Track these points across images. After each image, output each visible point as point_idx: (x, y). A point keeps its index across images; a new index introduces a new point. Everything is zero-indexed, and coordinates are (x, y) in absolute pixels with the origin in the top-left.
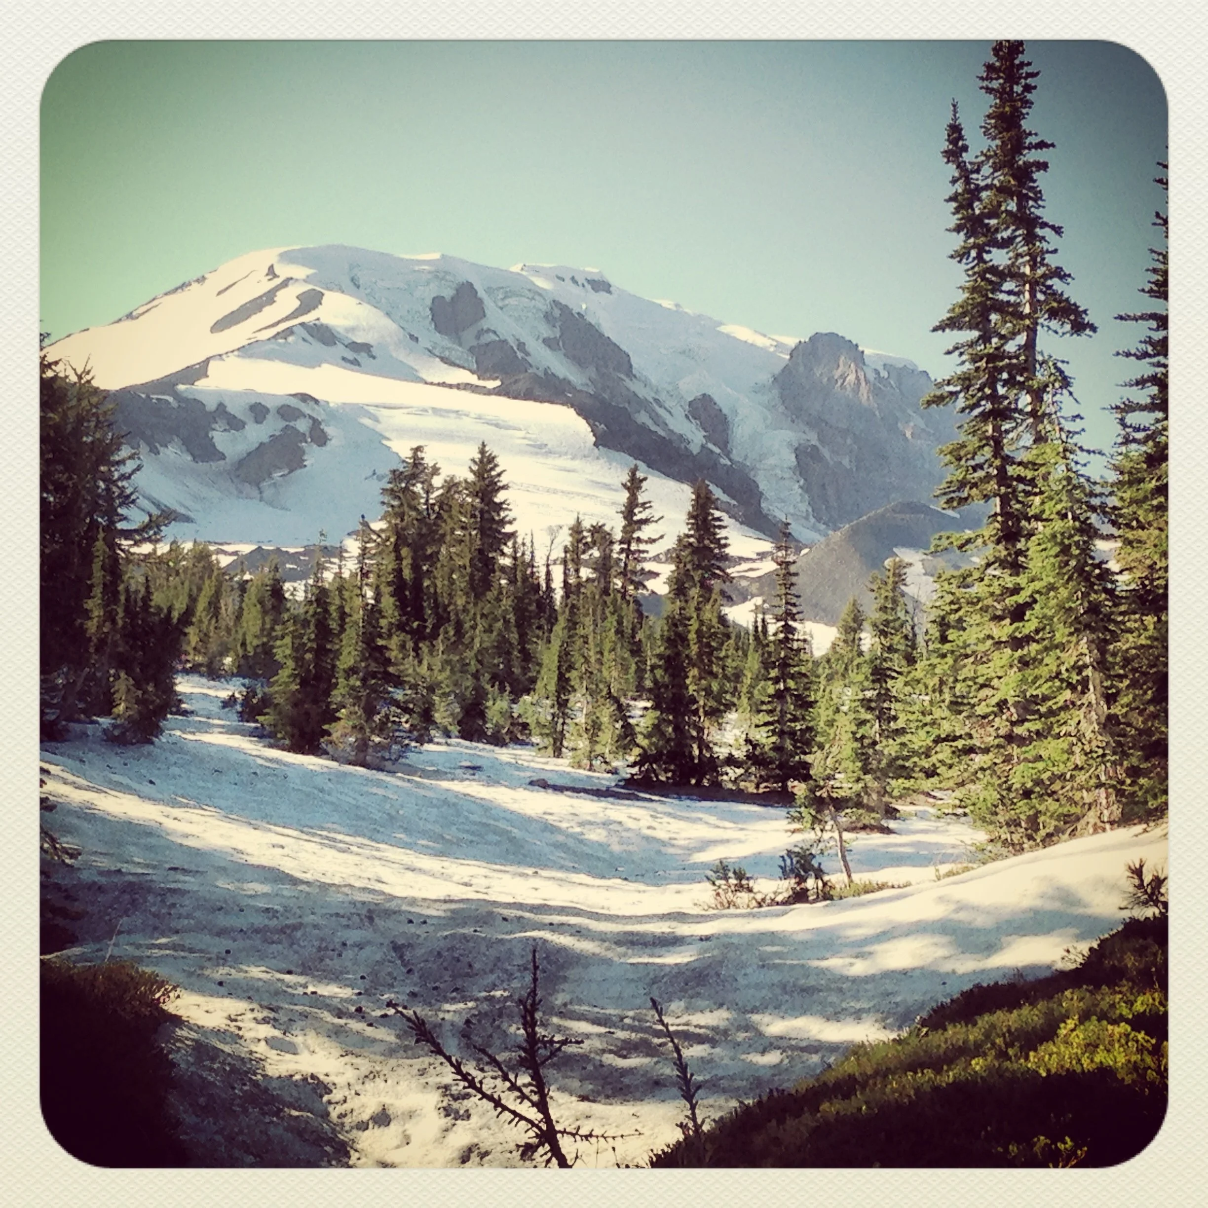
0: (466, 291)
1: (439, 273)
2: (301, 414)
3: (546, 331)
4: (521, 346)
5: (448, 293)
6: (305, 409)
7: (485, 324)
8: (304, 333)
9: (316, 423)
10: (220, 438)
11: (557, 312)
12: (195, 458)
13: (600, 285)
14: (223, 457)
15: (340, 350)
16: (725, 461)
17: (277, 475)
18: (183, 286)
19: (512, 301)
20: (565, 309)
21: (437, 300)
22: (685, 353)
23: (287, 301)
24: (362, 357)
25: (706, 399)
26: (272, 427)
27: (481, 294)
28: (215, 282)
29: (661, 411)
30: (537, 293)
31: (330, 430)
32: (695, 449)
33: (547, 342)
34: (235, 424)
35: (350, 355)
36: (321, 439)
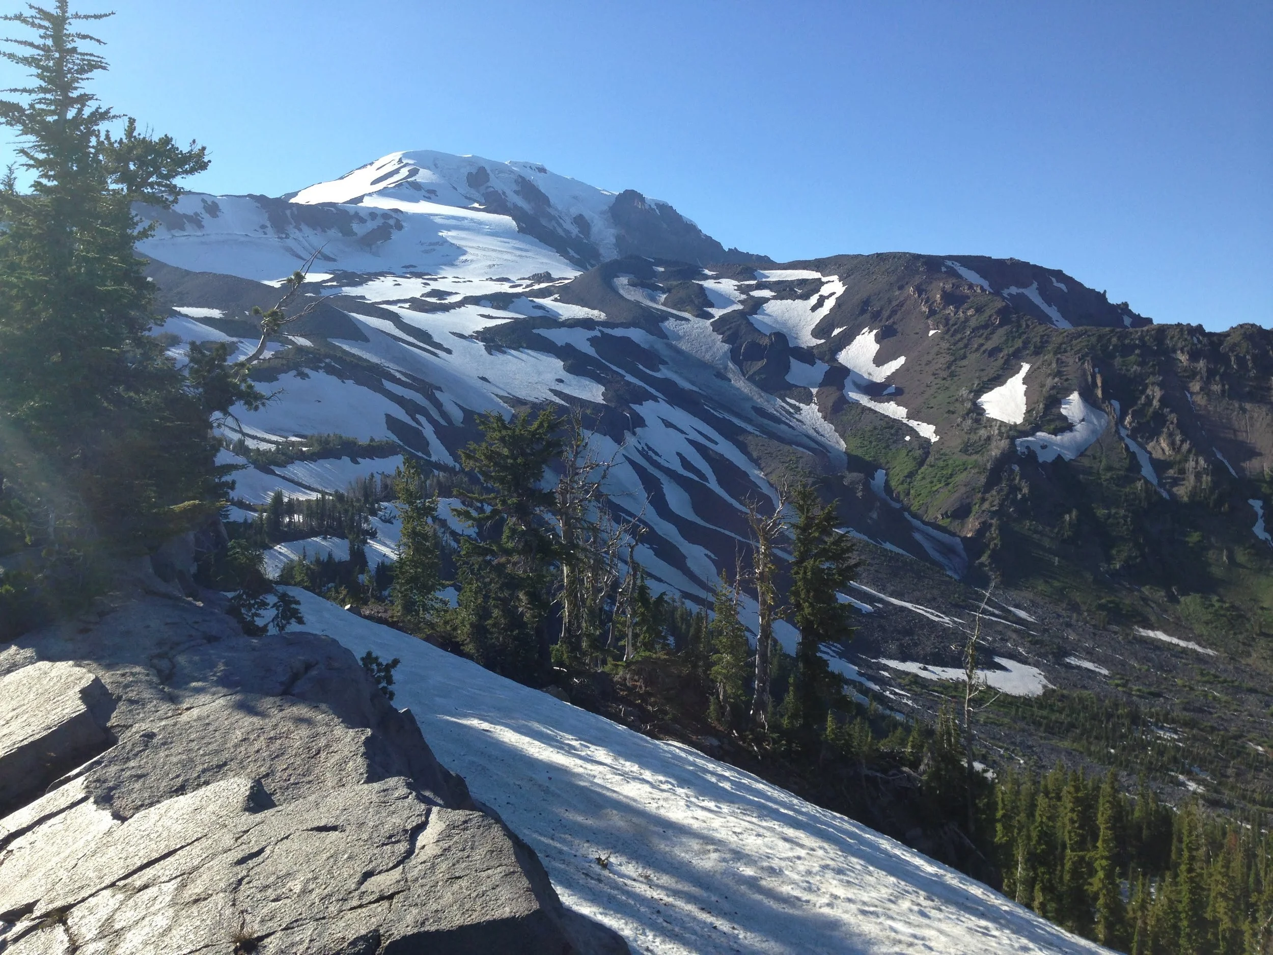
0: (482, 170)
1: (470, 162)
2: (391, 217)
3: (516, 188)
4: (504, 193)
5: (474, 171)
6: (394, 215)
7: (489, 184)
8: (408, 186)
9: (398, 221)
10: (355, 227)
11: (520, 180)
12: (343, 235)
13: (542, 170)
14: (356, 234)
15: (423, 192)
16: (585, 241)
17: (379, 243)
18: (365, 166)
19: (501, 175)
20: (523, 178)
21: (470, 174)
22: (575, 198)
23: (404, 172)
24: (433, 196)
25: (581, 217)
26: (379, 222)
27: (489, 171)
28: (377, 164)
29: (561, 221)
30: (512, 172)
31: (404, 224)
32: (573, 236)
33: (515, 192)
34: (362, 220)
35: (427, 195)
36: (399, 227)
